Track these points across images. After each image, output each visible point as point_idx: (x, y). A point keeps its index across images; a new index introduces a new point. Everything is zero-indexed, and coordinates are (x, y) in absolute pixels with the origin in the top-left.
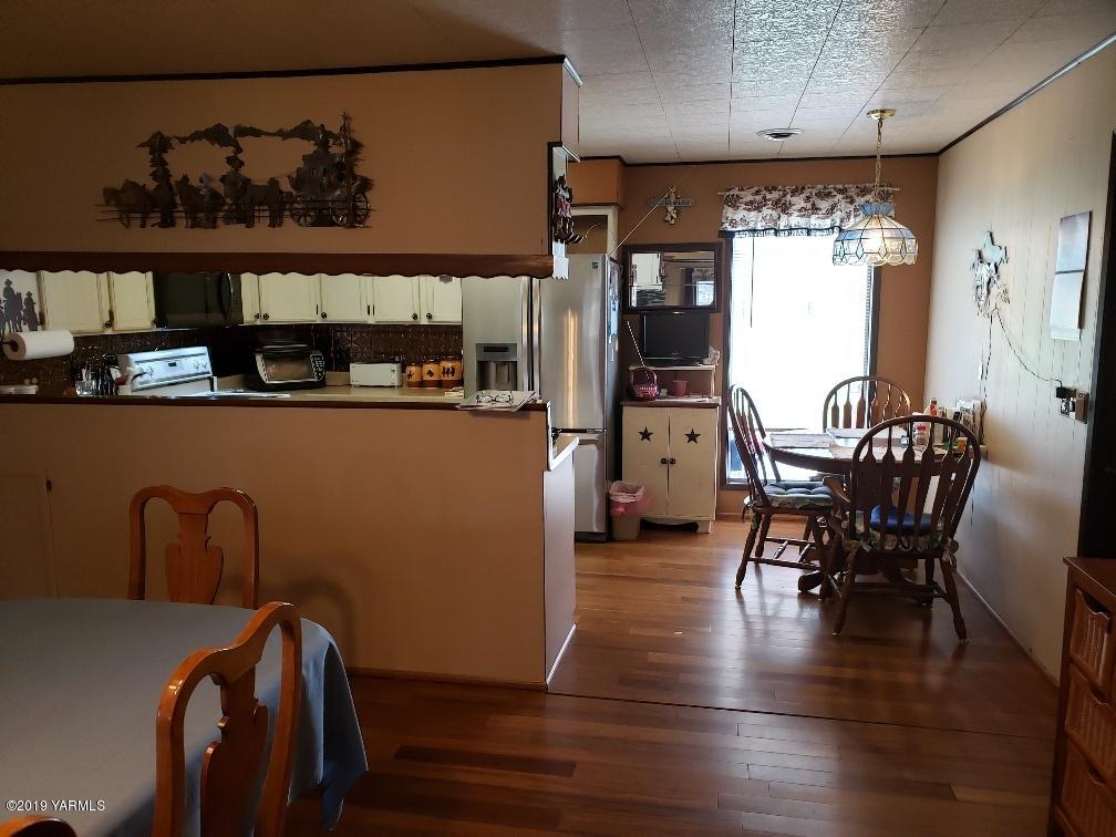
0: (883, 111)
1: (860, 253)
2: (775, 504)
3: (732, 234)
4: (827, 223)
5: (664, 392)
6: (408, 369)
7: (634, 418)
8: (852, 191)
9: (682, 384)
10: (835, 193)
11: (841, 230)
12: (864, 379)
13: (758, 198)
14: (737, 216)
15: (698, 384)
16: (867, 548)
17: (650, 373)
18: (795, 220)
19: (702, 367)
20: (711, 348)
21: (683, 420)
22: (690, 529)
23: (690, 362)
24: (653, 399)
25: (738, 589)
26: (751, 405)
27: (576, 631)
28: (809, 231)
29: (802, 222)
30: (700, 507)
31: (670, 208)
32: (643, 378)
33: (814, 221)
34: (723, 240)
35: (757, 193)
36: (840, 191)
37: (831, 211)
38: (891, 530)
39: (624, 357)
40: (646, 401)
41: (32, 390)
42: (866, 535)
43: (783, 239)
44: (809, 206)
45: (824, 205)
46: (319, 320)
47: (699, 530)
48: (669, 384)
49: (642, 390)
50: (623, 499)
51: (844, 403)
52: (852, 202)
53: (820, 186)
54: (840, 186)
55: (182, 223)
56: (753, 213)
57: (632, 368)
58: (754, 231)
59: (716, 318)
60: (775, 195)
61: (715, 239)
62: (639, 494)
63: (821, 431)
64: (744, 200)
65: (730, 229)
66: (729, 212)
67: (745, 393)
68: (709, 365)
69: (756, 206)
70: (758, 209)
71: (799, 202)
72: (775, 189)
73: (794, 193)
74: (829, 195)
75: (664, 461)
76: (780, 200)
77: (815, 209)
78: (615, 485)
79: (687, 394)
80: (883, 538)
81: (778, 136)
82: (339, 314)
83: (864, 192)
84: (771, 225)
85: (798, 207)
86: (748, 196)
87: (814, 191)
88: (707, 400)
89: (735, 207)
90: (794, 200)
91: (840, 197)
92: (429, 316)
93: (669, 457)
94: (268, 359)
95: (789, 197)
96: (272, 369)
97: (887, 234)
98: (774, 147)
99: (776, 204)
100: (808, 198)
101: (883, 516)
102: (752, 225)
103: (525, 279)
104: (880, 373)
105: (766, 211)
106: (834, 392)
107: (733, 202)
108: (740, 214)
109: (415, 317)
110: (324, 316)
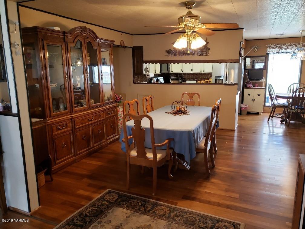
0: (302, 31)
1: (296, 58)
2: (276, 106)
3: (269, 54)
4: (291, 51)
5: (253, 86)
6: (198, 82)
7: (246, 91)
8: (297, 44)
9: (257, 85)
10: (293, 45)
11: (294, 52)
12: (298, 83)
13: (275, 46)
14: (270, 50)
15: (260, 84)
16: (294, 112)
17: (250, 82)
18: (283, 50)
19: (261, 81)
20: (263, 77)
21: (257, 91)
22: (257, 114)
23: (259, 80)
24: (251, 87)
25: (268, 122)
26: (272, 88)
27: (238, 125)
28: (286, 53)
29: (285, 51)
30: (260, 109)
31: (255, 49)
32: (248, 83)
33: (288, 51)
34: (267, 55)
35: (275, 45)
36: (294, 44)
37: (292, 48)
38: (299, 109)
39: (245, 79)
40: (249, 88)
41: (146, 83)
42: (294, 110)
43: (281, 54)
44: (287, 48)
45: (290, 47)
46: (181, 72)
47: (259, 114)
48: (254, 85)
49: (248, 85)
50: (244, 107)
51: (293, 88)
52: (297, 46)
53: (289, 44)
54: (294, 43)
55: (177, 56)
56: (274, 49)
57: (246, 81)
58: (274, 53)
59: (264, 71)
60: (279, 46)
61: (265, 55)
62: (247, 106)
63: (287, 93)
64: (272, 47)
65: (268, 53)
66: (268, 49)
67: (271, 85)
68: (263, 80)
69: (274, 48)
70: (275, 48)
71: (284, 47)
72: (279, 44)
73: (283, 45)
74: (291, 45)
75: (253, 100)
76: (280, 47)
77: (288, 48)
78: (242, 105)
79: (258, 87)
80: (298, 110)
81: (280, 35)
82: (186, 71)
83: (299, 44)
84: (278, 52)
85: (284, 48)
86: (273, 46)
87: (288, 45)
88: (262, 88)
89: (270, 48)
90: (283, 46)
91: (294, 46)
92: (204, 71)
93: (253, 99)
94: (172, 80)
95: (282, 46)
96: (173, 81)
97: (302, 54)
98: (279, 36)
99: (279, 47)
100: (287, 46)
101: (298, 107)
102: (273, 52)
103: (226, 63)
104: (301, 82)
105: (277, 49)
106: (290, 86)
107: (270, 47)
108: (271, 50)
109: (201, 71)
110: (183, 71)
